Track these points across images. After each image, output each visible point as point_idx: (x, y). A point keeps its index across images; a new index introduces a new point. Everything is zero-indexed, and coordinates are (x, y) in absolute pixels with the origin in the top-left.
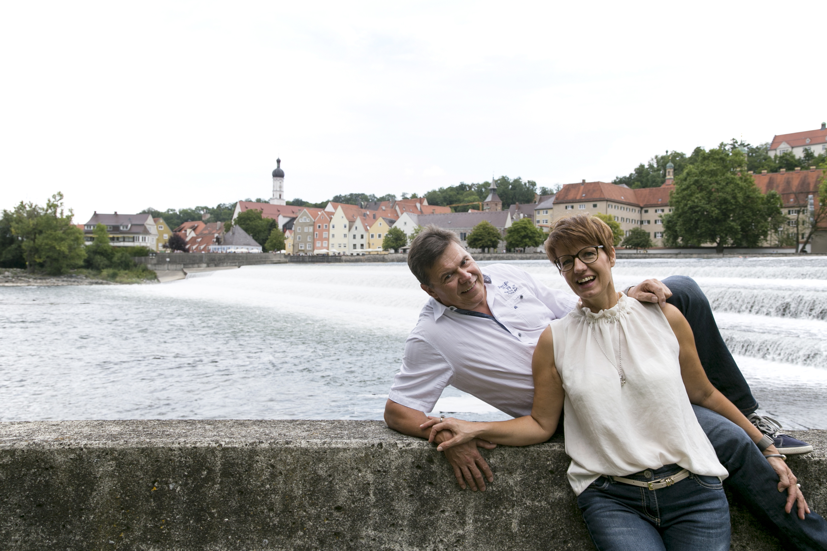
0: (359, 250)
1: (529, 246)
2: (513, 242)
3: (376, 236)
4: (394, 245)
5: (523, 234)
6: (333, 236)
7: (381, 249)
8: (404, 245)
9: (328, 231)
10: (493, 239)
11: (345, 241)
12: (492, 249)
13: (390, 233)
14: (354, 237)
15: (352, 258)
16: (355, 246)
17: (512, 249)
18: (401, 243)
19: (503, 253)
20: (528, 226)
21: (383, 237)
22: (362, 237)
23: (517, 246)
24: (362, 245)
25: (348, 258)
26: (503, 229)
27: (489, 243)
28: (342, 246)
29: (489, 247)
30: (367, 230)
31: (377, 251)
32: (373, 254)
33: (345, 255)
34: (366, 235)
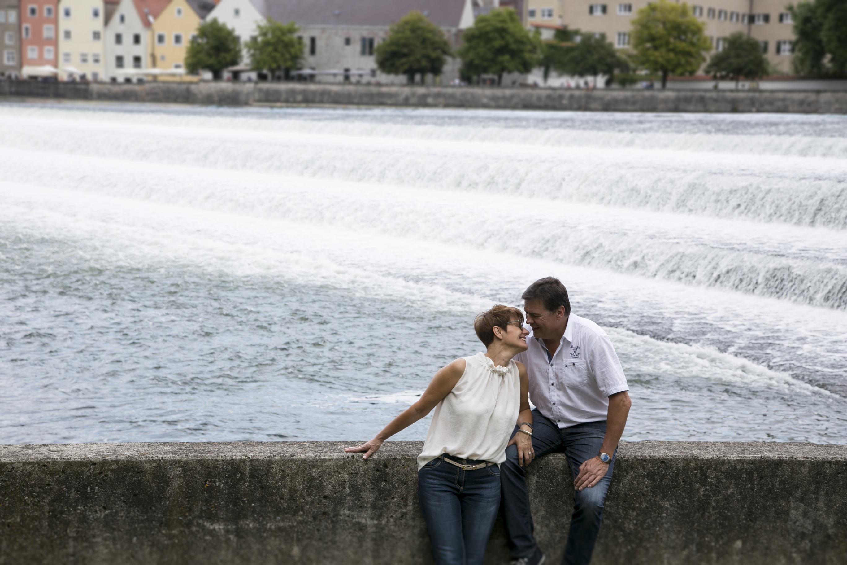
0: (129, 71)
1: (510, 72)
2: (477, 62)
3: (170, 39)
4: (212, 61)
5: (498, 43)
6: (68, 34)
7: (182, 71)
8: (234, 62)
9: (56, 22)
10: (434, 55)
11: (97, 47)
12: (429, 77)
13: (203, 32)
14: (119, 39)
15: (115, 89)
16: (120, 61)
17: (475, 78)
18: (229, 57)
19: (453, 86)
20: (510, 26)
21: (185, 43)
22: (137, 39)
23: (485, 70)
24: (137, 60)
25: (105, 89)
26: (454, 30)
27: (424, 63)
28: (90, 59)
29: (423, 71)
30: (147, 24)
31: (173, 75)
32: (164, 82)
33: (96, 81)
34: (145, 37)
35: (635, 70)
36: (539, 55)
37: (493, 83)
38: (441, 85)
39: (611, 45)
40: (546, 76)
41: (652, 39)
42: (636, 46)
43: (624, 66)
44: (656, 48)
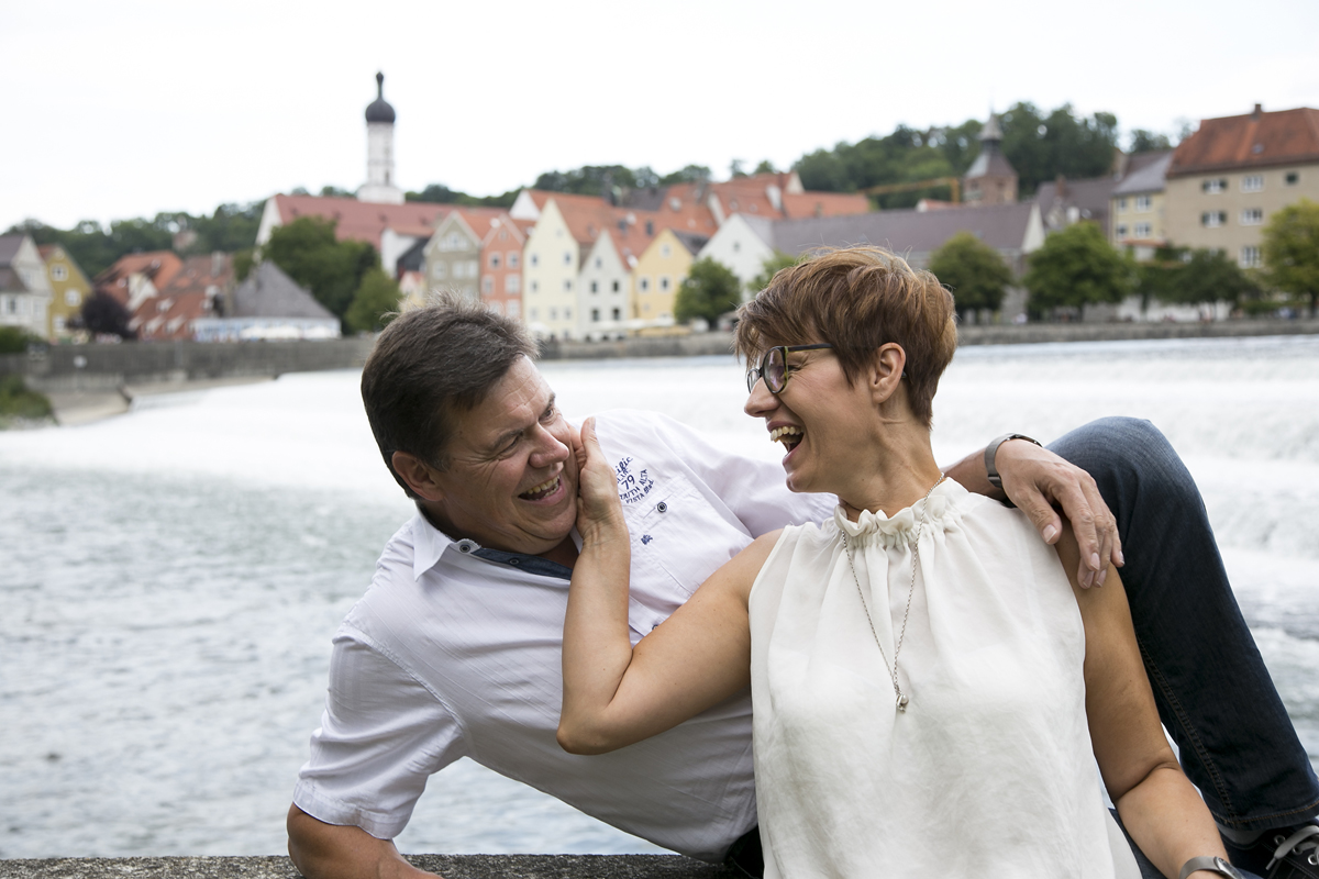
0: (607, 324)
1: (1094, 303)
2: (1048, 292)
3: (655, 285)
4: (705, 307)
5: (1076, 267)
6: (535, 286)
7: (669, 321)
9: (520, 271)
10: (990, 285)
11: (569, 300)
12: (985, 315)
13: (696, 273)
14: (594, 288)
15: (590, 348)
16: (595, 314)
17: (1046, 313)
18: (726, 302)
19: (1019, 325)
20: (1093, 244)
21: (674, 288)
22: (616, 287)
23: (1060, 302)
24: (616, 312)
25: (576, 349)
26: (1016, 254)
27: (978, 297)
28: (561, 314)
29: (977, 307)
30: (628, 268)
31: (658, 328)
32: (650, 338)
33: (568, 340)
34: (626, 283)
35: (1269, 293)
36: (1133, 281)
37: (1071, 320)
38: (1003, 324)
39: (1233, 263)
40: (1144, 307)
41: (1293, 251)
44: (1299, 263)
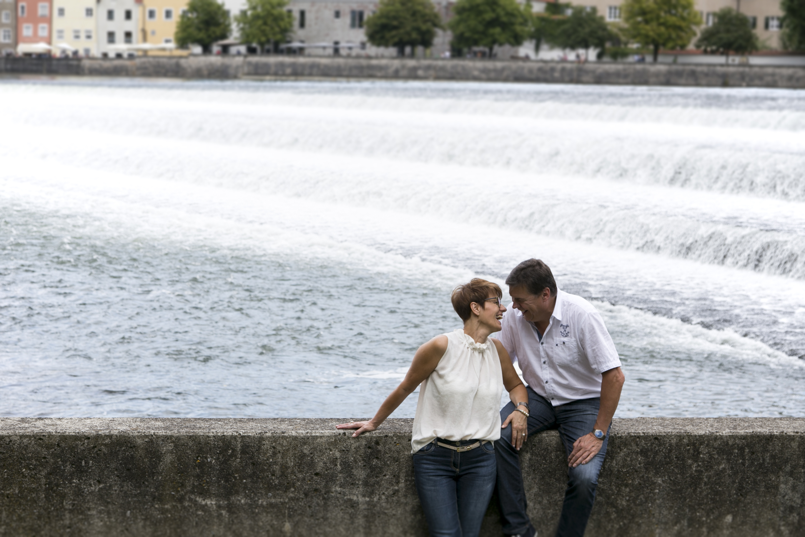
0: (120, 46)
1: (501, 44)
2: (467, 34)
3: (160, 15)
4: (202, 35)
5: (489, 16)
6: (61, 12)
7: (172, 45)
8: (224, 36)
9: (50, 0)
10: (424, 27)
11: (89, 24)
12: (420, 50)
13: (193, 7)
14: (110, 15)
15: (107, 64)
16: (111, 36)
17: (465, 50)
18: (218, 31)
19: (444, 59)
21: (176, 18)
22: (128, 15)
23: (476, 43)
24: (128, 35)
25: (96, 64)
26: (444, 3)
27: (415, 35)
28: (83, 35)
29: (413, 44)
30: (138, 1)
31: (164, 49)
32: (154, 57)
33: (88, 57)
34: (137, 12)
35: (626, 44)
36: (531, 28)
37: (483, 55)
38: (432, 57)
39: (602, 18)
40: (537, 49)
41: (643, 13)
42: (627, 20)
43: (615, 39)
44: (647, 22)
